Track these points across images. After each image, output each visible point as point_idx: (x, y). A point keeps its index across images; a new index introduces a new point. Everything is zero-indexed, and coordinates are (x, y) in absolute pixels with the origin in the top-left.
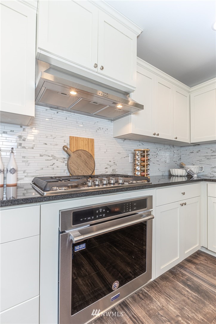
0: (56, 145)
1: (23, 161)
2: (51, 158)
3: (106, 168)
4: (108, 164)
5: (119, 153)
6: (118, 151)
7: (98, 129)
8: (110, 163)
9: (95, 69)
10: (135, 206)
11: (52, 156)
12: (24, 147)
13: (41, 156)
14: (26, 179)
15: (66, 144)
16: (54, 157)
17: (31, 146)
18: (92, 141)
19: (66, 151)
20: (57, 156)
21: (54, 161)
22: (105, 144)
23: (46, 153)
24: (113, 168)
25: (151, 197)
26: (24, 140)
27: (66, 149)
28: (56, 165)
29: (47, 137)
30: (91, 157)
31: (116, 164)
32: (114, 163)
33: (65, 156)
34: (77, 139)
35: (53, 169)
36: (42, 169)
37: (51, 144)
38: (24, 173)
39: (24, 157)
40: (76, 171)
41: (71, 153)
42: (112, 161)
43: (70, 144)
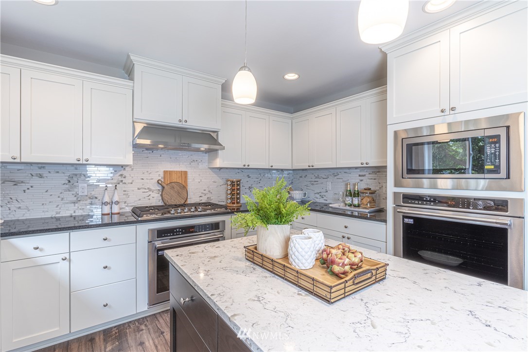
0: (152, 179)
1: (124, 194)
2: (148, 190)
3: (201, 197)
4: (202, 193)
5: (215, 182)
6: (213, 180)
7: (192, 162)
8: (204, 192)
9: (181, 123)
10: (208, 228)
11: (148, 188)
12: (125, 183)
13: (138, 189)
14: (127, 208)
15: (160, 178)
16: (150, 190)
17: (130, 181)
18: (186, 173)
19: (160, 184)
20: (153, 188)
21: (150, 193)
22: (199, 175)
23: (143, 187)
24: (208, 196)
25: (224, 222)
26: (125, 178)
27: (160, 182)
28: (152, 196)
29: (143, 173)
30: (184, 187)
31: (212, 193)
32: (209, 191)
33: (160, 188)
34: (171, 172)
35: (149, 199)
36: (140, 200)
37: (147, 179)
38: (125, 203)
39: (125, 191)
40: (169, 201)
41: (164, 185)
42: (207, 190)
43: (164, 178)
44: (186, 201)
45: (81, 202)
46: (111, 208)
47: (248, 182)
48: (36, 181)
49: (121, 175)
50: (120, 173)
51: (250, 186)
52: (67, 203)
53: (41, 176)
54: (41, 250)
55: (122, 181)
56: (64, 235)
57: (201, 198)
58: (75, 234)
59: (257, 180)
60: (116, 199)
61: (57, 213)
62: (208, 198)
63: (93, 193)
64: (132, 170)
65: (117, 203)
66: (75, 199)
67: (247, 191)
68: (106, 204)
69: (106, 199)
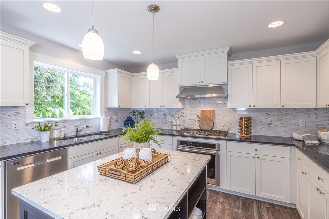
0: (195, 115)
1: (183, 122)
2: (193, 121)
3: (224, 127)
4: (225, 124)
5: (234, 118)
6: (233, 116)
7: (218, 104)
8: (226, 124)
10: (207, 146)
11: (193, 119)
12: (183, 116)
13: (189, 119)
15: (199, 114)
16: (194, 120)
17: (186, 116)
18: (213, 111)
20: (196, 120)
21: (194, 122)
22: (223, 113)
23: (191, 118)
24: (229, 126)
25: (219, 145)
26: (183, 114)
27: (198, 116)
28: (195, 123)
29: (191, 112)
30: (212, 120)
31: (232, 125)
32: (230, 124)
33: (198, 119)
34: (204, 111)
35: (194, 125)
36: (190, 125)
37: (193, 115)
38: (183, 126)
39: (183, 120)
40: (202, 127)
41: (200, 118)
42: (229, 123)
43: (201, 114)
44: (212, 128)
45: (168, 124)
46: (176, 127)
47: (266, 118)
48: (156, 114)
49: (182, 112)
50: (182, 111)
51: (269, 122)
52: (164, 124)
55: (182, 115)
59: (278, 117)
60: (178, 123)
61: (161, 127)
62: (229, 128)
63: (172, 120)
64: (186, 110)
65: (178, 125)
66: (166, 122)
67: (266, 126)
68: (174, 125)
69: (175, 123)
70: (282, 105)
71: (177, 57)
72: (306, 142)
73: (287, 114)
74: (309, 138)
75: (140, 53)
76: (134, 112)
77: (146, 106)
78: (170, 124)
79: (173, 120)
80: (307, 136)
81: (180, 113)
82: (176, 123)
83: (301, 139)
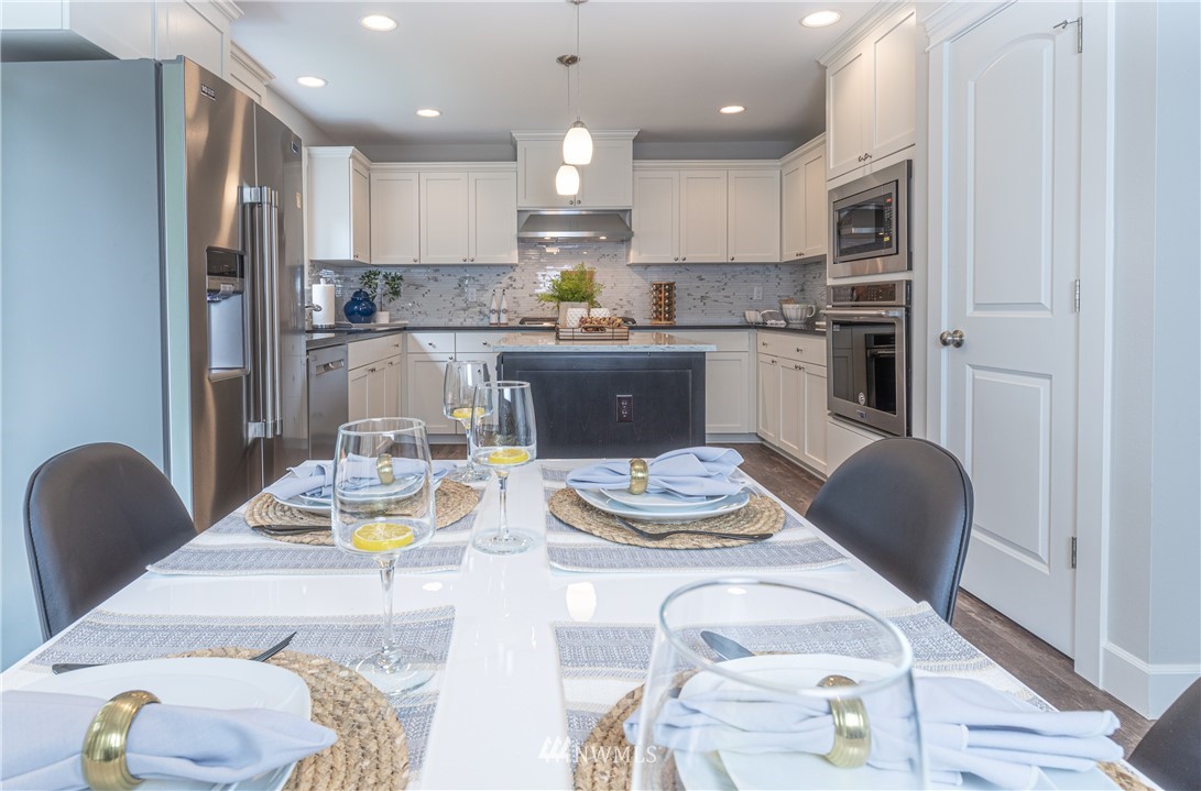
0: (547, 282)
1: (514, 302)
3: (615, 309)
4: (617, 304)
5: (637, 287)
6: (634, 285)
7: (601, 257)
8: (621, 303)
9: (573, 205)
12: (515, 288)
17: (521, 286)
18: (591, 273)
24: (627, 308)
26: (515, 281)
31: (632, 304)
32: (629, 301)
38: (513, 312)
39: (514, 298)
42: (625, 300)
45: (471, 309)
46: (499, 317)
47: (699, 287)
48: (432, 285)
49: (511, 278)
50: (510, 275)
51: (704, 295)
53: (436, 280)
54: (434, 347)
55: (512, 285)
56: (450, 335)
57: (615, 312)
58: (460, 335)
59: (718, 284)
60: (504, 306)
61: (450, 321)
62: (626, 312)
63: (482, 299)
64: (521, 270)
65: (506, 311)
66: (465, 305)
67: (698, 303)
68: (493, 311)
69: (494, 306)
70: (730, 257)
71: (514, 135)
72: (769, 322)
73: (733, 276)
74: (772, 316)
75: (435, 113)
76: (370, 274)
77: (417, 258)
78: (478, 309)
79: (486, 298)
80: (770, 313)
81: (505, 280)
82: (499, 304)
83: (760, 320)
